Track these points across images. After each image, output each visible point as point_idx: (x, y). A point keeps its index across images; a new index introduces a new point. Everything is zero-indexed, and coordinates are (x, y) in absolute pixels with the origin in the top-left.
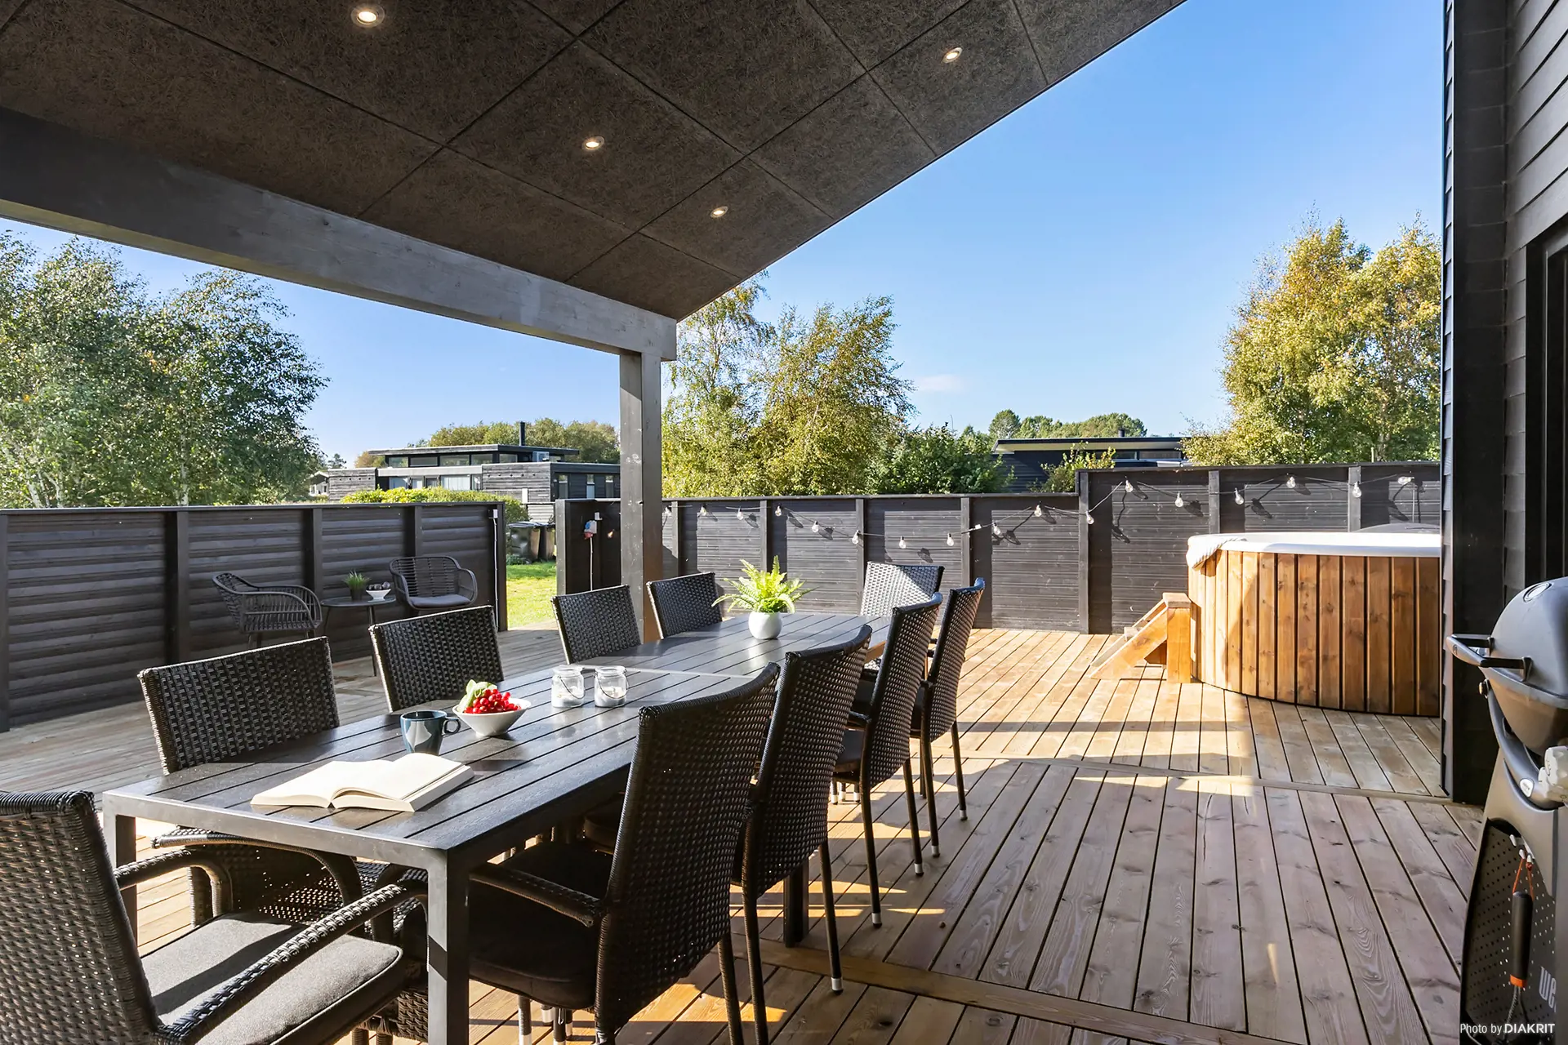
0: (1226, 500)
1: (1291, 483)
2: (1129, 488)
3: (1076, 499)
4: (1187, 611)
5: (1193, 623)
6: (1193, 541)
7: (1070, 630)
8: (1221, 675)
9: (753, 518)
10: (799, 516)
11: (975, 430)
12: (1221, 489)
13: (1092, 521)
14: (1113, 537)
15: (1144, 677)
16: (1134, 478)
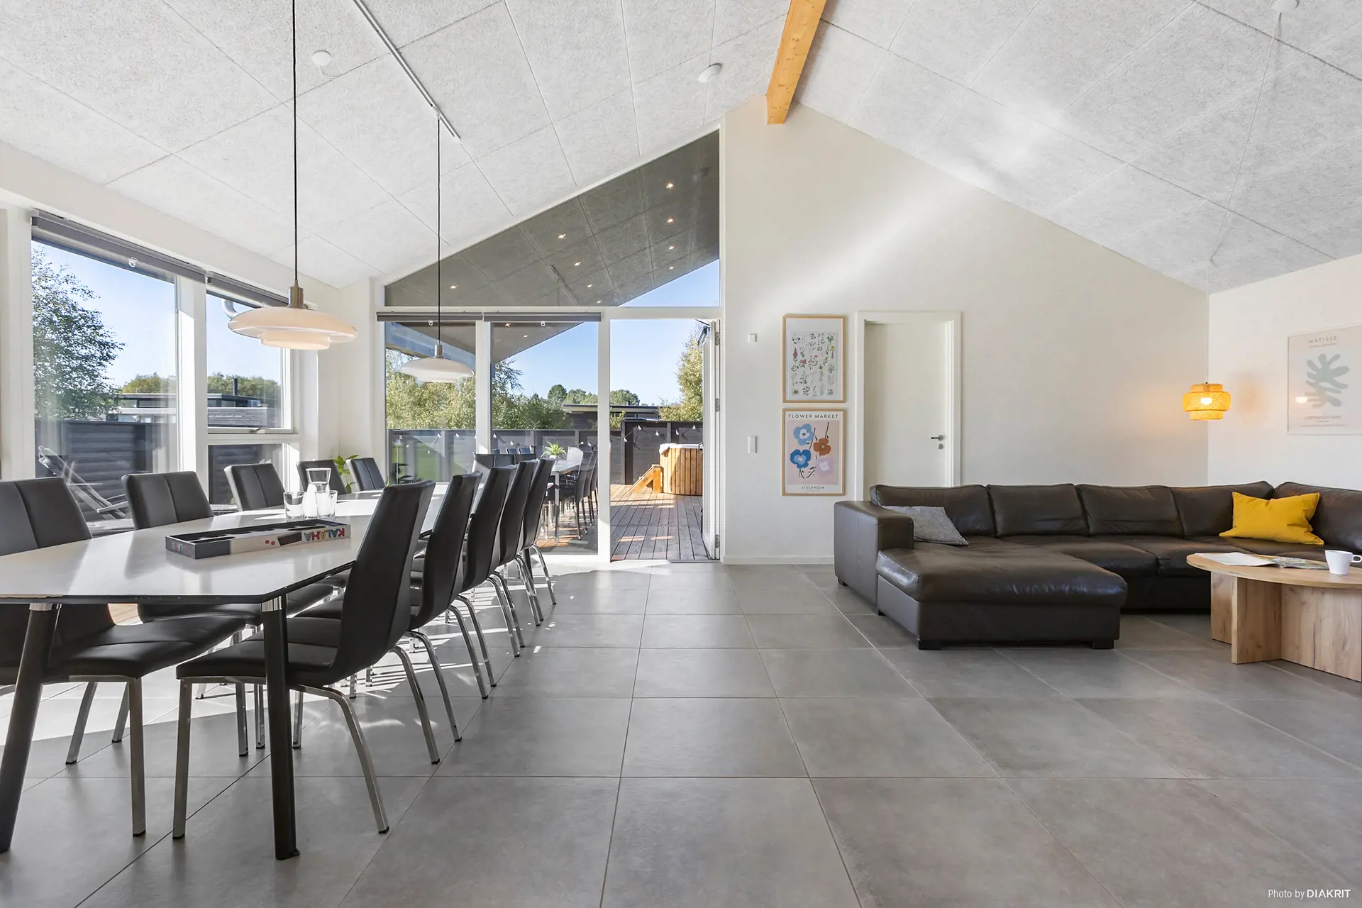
0: (673, 433)
1: (694, 428)
2: (639, 428)
3: (620, 432)
4: (659, 469)
5: (661, 474)
6: (661, 446)
7: (618, 484)
8: (670, 489)
10: (504, 438)
11: (539, 397)
12: (672, 429)
13: (626, 440)
14: (634, 448)
15: (646, 493)
16: (641, 425)
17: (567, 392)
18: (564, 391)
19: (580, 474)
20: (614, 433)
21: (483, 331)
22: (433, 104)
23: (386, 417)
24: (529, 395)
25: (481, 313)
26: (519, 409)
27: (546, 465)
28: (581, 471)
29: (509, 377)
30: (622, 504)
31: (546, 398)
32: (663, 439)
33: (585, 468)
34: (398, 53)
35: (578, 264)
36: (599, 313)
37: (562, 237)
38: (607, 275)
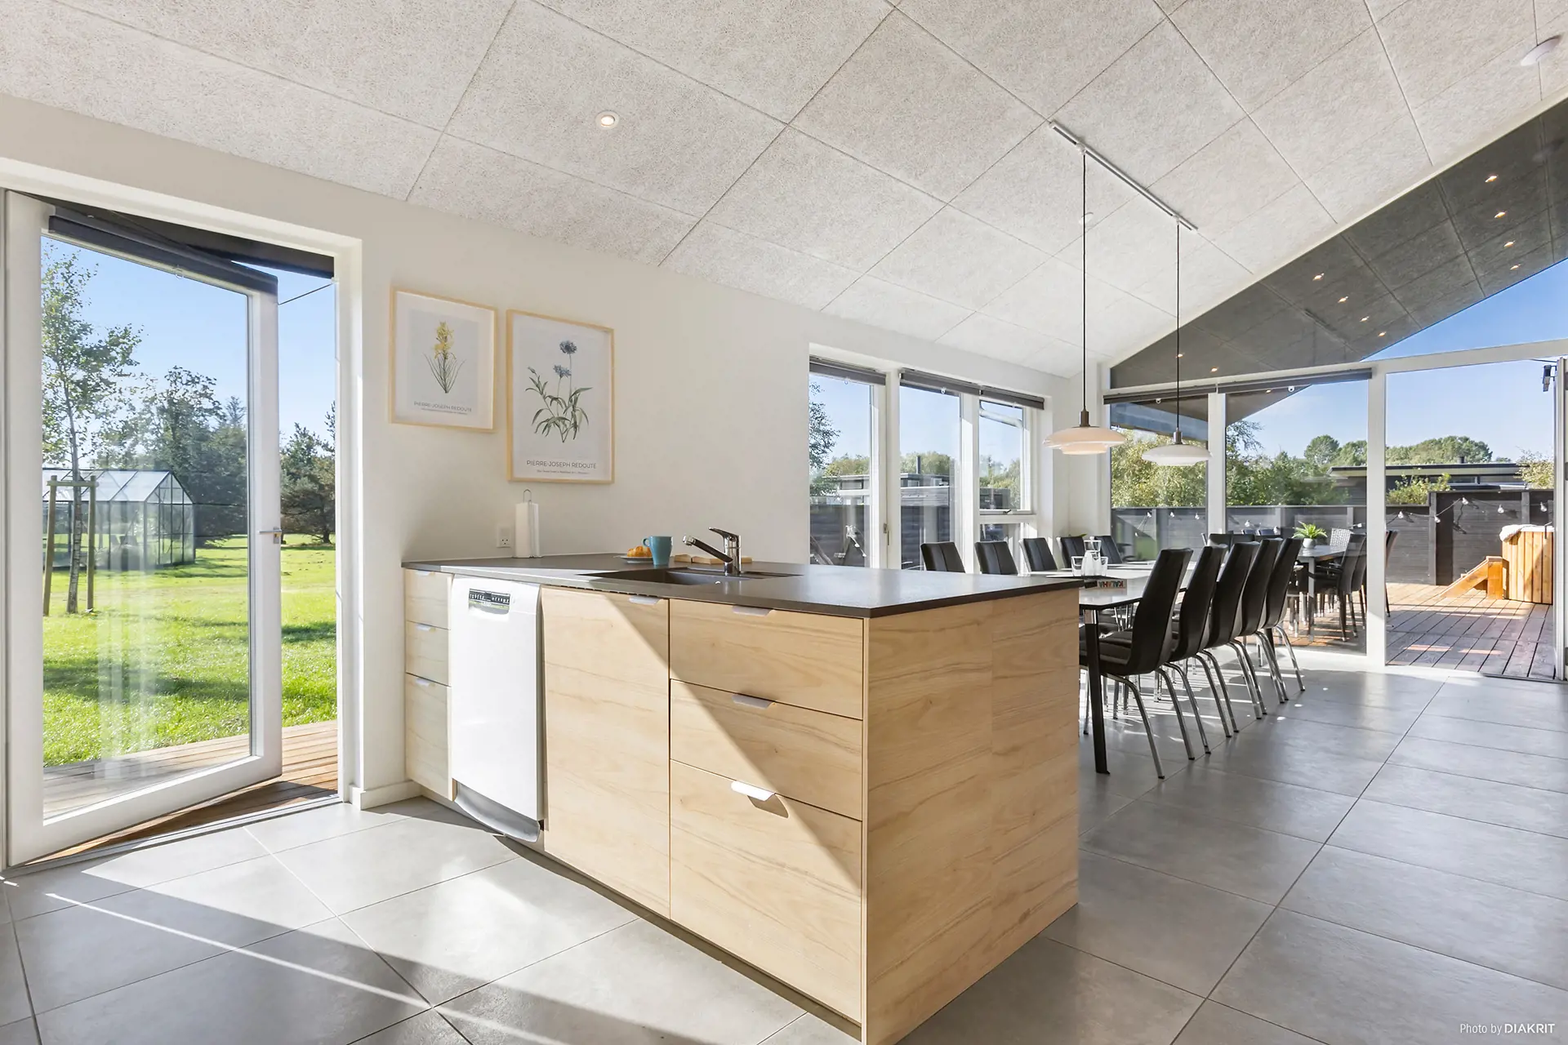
0: (1533, 509)
2: (1465, 501)
3: (1429, 508)
4: (1500, 563)
5: (1504, 569)
6: (1506, 528)
7: (1423, 583)
8: (1522, 595)
10: (1239, 517)
12: (1531, 502)
13: (1439, 521)
14: (1454, 531)
15: (1472, 596)
16: (1469, 496)
17: (1341, 446)
18: (1334, 445)
19: (1345, 559)
20: (1418, 510)
21: (1216, 404)
22: (1171, 213)
23: (1111, 496)
24: (1272, 454)
25: (1214, 385)
26: (1256, 477)
27: (1294, 545)
28: (1346, 557)
29: (1241, 433)
30: (1423, 609)
31: (1301, 457)
32: (1514, 516)
33: (1350, 555)
34: (1146, 191)
35: (1343, 300)
36: (1370, 369)
37: (1318, 277)
38: (1393, 301)
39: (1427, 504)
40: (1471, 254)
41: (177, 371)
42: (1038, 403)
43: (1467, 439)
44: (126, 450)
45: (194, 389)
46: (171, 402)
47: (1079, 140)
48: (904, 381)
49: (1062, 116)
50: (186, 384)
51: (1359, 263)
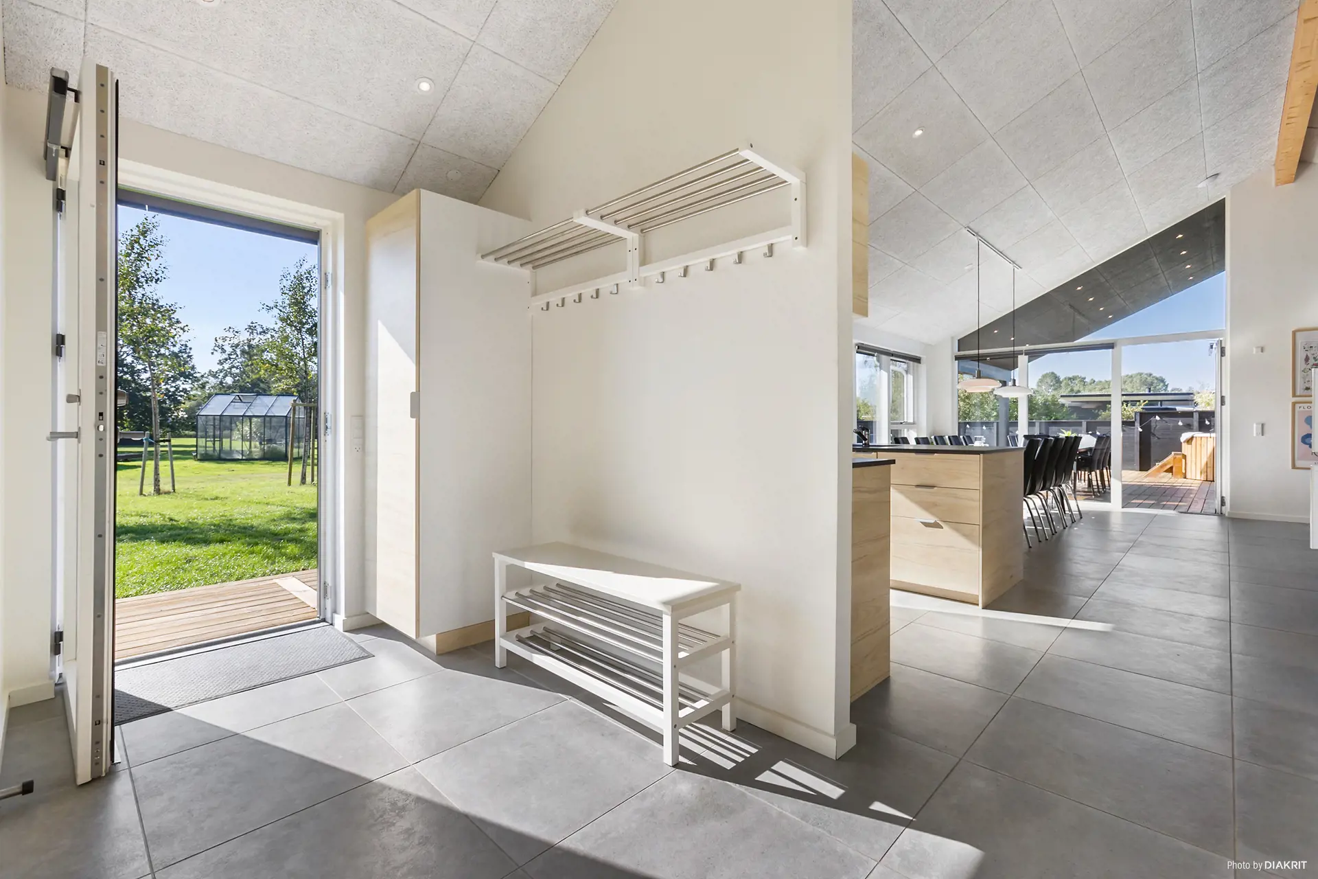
0: (1200, 424)
2: (1158, 418)
3: (1134, 422)
4: (1181, 456)
5: (1183, 461)
6: (1185, 434)
7: (1132, 469)
9: (990, 429)
12: (1199, 419)
13: (1141, 430)
14: (1152, 437)
15: (1163, 477)
16: (1159, 414)
17: (1061, 380)
18: (1056, 378)
19: (1094, 451)
20: (1127, 424)
22: (1011, 263)
25: (1024, 350)
28: (1094, 449)
30: (1137, 483)
32: (1189, 427)
33: (1097, 448)
34: (1001, 253)
35: (1091, 299)
36: (1113, 344)
37: (1079, 288)
38: (1120, 299)
39: (1134, 420)
40: (1165, 273)
41: (254, 325)
42: (917, 360)
43: (1151, 375)
44: (220, 380)
45: (265, 338)
46: (250, 346)
47: (976, 234)
48: (860, 350)
49: (971, 226)
50: (260, 334)
51: (1103, 280)
